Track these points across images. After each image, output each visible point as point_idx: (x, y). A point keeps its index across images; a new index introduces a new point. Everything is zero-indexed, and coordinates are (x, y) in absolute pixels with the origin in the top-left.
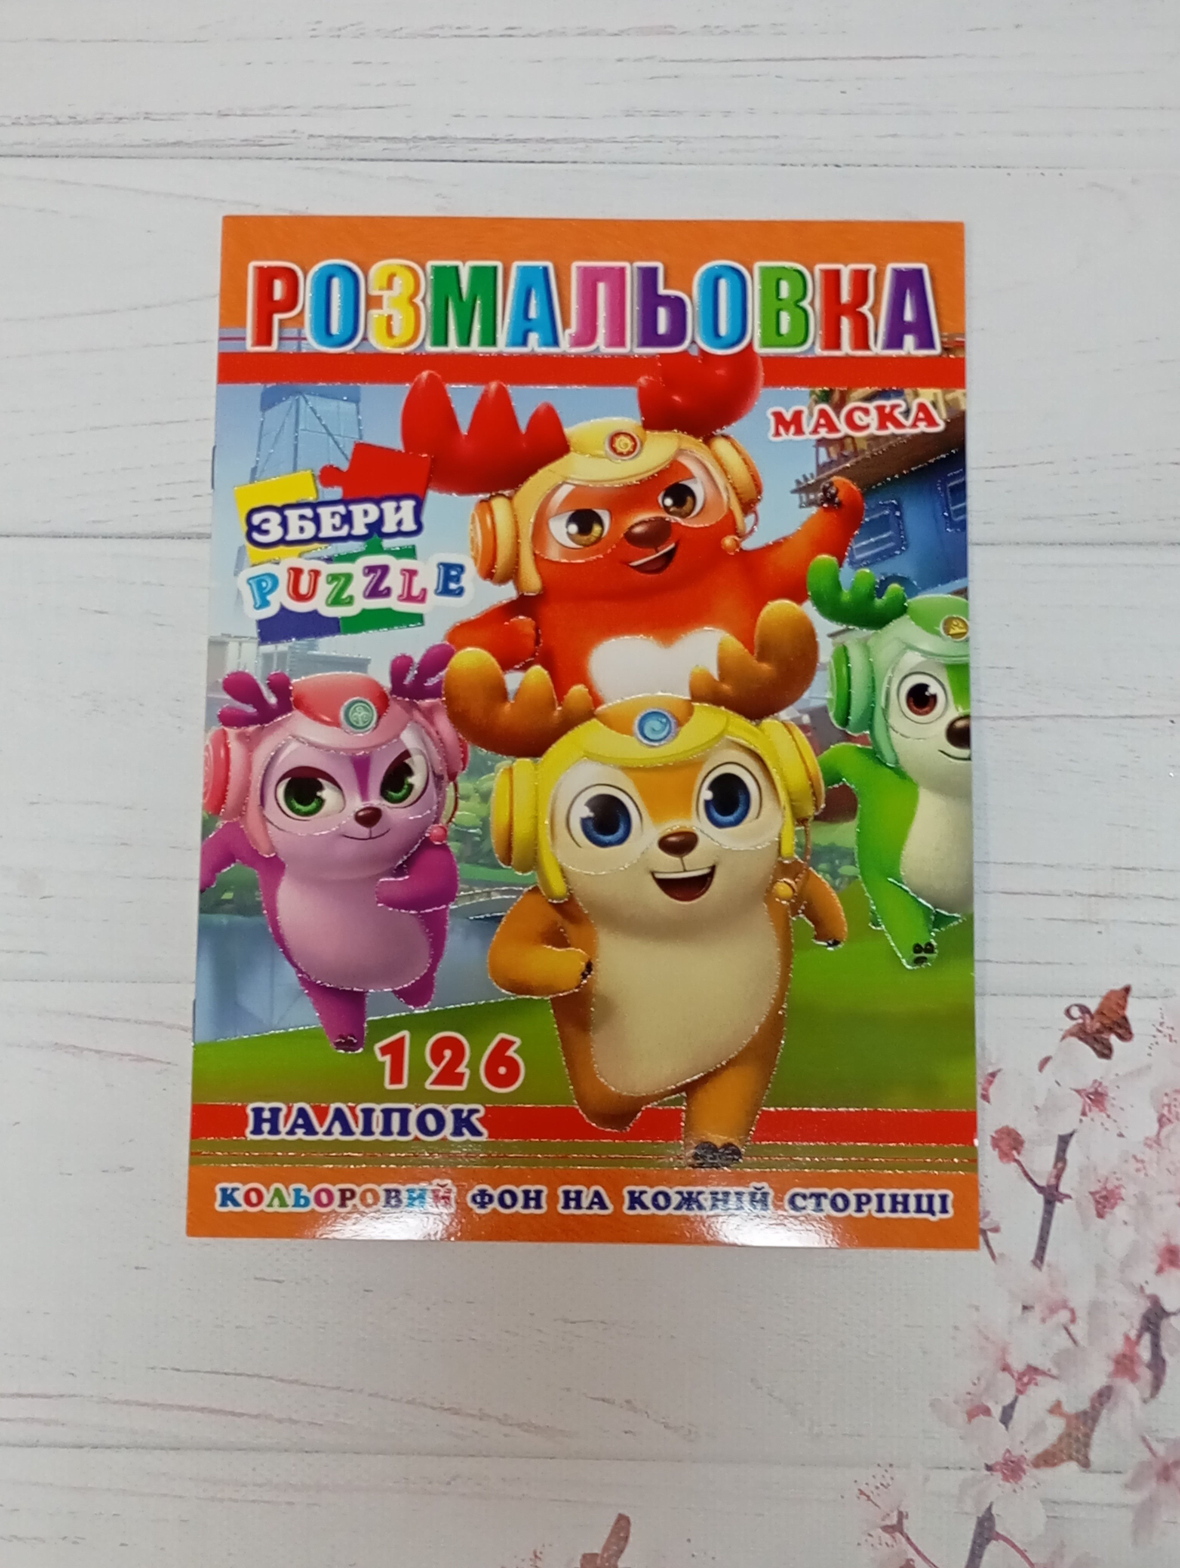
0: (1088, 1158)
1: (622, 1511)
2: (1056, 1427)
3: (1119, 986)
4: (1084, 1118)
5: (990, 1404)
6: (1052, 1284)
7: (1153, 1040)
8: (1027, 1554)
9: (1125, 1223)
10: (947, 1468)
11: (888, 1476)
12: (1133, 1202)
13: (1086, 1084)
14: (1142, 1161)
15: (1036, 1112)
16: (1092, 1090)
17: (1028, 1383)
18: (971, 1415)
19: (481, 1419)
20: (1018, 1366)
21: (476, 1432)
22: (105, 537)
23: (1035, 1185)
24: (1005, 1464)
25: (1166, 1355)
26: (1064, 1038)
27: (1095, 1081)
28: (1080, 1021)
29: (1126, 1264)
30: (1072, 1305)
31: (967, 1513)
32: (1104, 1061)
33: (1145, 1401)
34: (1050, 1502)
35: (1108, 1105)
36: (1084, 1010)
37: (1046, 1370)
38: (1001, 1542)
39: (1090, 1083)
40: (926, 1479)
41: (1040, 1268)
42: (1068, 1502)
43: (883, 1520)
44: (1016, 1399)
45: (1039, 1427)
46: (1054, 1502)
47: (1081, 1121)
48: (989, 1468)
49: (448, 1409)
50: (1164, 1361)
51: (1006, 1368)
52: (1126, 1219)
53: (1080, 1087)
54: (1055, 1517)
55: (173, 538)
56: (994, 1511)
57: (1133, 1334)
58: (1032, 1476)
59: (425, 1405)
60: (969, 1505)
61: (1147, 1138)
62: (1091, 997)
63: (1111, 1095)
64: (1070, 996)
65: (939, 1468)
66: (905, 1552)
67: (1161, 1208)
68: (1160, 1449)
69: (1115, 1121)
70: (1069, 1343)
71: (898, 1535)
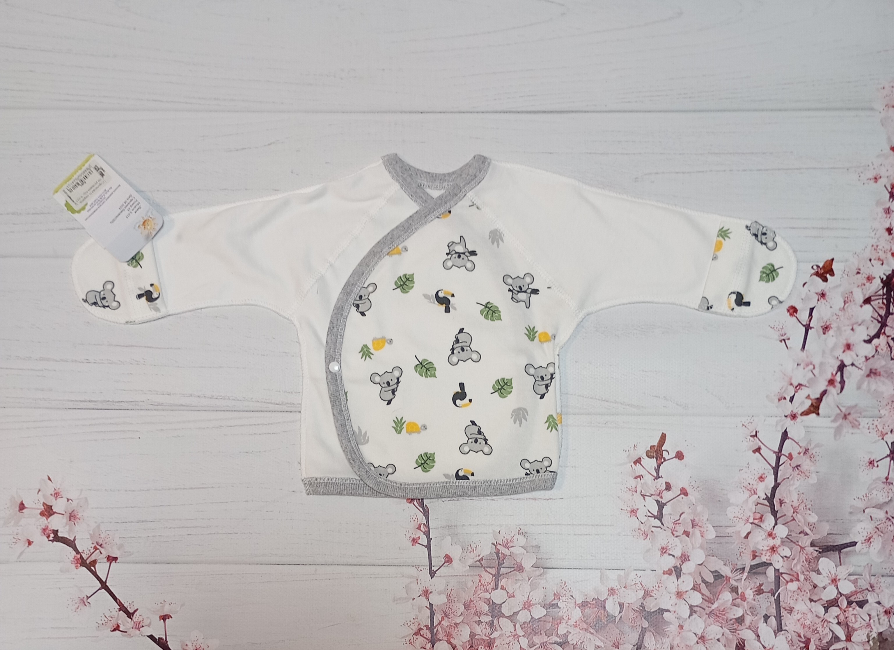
0: (820, 315)
1: (663, 432)
2: (808, 403)
3: (830, 258)
4: (819, 302)
5: (786, 396)
6: (807, 357)
7: (841, 276)
8: (799, 443)
9: (833, 336)
10: (772, 417)
11: (752, 420)
12: (835, 329)
13: (819, 291)
14: (839, 316)
15: (801, 300)
16: (821, 293)
17: (799, 388)
18: (779, 400)
19: (615, 403)
20: (795, 384)
21: (613, 407)
22: (478, 112)
23: (802, 324)
24: (791, 415)
25: (845, 379)
26: (811, 276)
27: (822, 290)
28: (817, 270)
29: (833, 349)
30: (814, 363)
31: (779, 431)
32: (825, 283)
33: (838, 394)
34: (806, 427)
35: (826, 297)
36: (818, 266)
37: (805, 384)
38: (790, 440)
39: (821, 290)
40: (765, 421)
41: (803, 351)
42: (812, 427)
43: (751, 433)
44: (794, 394)
45: (803, 403)
46: (808, 427)
47: (817, 303)
48: (786, 416)
49: (604, 400)
50: (844, 382)
51: (791, 384)
52: (833, 335)
53: (817, 292)
54: (808, 432)
55: (501, 112)
56: (787, 430)
57: (834, 373)
58: (800, 418)
59: (596, 399)
60: (779, 428)
61: (840, 308)
62: (821, 262)
63: (827, 294)
64: (813, 262)
65: (769, 417)
66: (758, 444)
67: (845, 331)
68: (843, 410)
69: (829, 303)
70: (813, 376)
71: (755, 438)
